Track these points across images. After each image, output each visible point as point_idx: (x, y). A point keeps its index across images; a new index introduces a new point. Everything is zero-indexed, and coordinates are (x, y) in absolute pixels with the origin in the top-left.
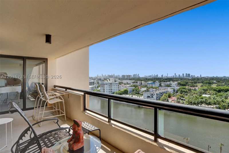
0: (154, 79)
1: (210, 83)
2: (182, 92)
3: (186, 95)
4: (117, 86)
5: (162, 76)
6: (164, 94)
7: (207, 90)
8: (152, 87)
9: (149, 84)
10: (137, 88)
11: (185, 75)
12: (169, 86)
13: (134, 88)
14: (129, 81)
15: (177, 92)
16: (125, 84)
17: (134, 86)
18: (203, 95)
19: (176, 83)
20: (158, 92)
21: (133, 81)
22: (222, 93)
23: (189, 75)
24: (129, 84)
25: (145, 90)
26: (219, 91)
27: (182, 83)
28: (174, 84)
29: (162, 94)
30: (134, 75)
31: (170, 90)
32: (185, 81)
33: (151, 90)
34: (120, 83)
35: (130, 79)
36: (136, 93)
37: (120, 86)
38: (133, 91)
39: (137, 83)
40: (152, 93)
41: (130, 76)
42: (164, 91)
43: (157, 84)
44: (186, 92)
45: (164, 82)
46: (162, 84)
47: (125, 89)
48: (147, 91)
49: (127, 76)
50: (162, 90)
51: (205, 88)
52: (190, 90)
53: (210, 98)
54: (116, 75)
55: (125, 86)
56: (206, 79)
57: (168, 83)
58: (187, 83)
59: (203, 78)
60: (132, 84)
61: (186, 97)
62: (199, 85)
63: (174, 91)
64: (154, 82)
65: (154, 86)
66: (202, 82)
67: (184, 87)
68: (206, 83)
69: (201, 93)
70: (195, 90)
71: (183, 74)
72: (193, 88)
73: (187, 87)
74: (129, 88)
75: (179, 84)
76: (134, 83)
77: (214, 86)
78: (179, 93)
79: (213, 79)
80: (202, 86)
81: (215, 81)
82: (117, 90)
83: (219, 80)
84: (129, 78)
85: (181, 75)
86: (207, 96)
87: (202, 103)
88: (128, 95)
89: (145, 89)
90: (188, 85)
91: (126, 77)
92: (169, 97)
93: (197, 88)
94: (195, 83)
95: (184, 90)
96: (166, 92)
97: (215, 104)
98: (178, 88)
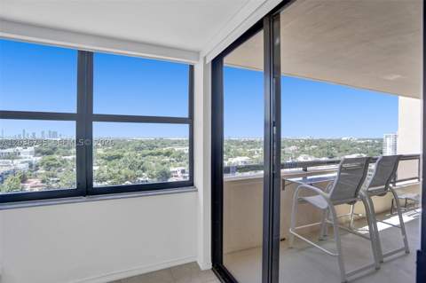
2: (48, 167)
3: (60, 171)
6: (11, 176)
11: (46, 133)
12: (15, 156)
15: (37, 168)
19: (31, 149)
22: (114, 162)
23: (55, 133)
26: (110, 159)
27: (43, 150)
28: (26, 152)
31: (20, 165)
42: (6, 169)
44: (59, 165)
52: (64, 162)
57: (10, 150)
58: (54, 149)
61: (58, 174)
63: (31, 166)
67: (52, 157)
71: (43, 133)
73: (56, 156)
75: (37, 152)
77: (100, 151)
78: (42, 171)
90: (58, 153)
92: (24, 179)
95: (53, 162)
96: (14, 172)
97: (111, 178)
98: (38, 159)
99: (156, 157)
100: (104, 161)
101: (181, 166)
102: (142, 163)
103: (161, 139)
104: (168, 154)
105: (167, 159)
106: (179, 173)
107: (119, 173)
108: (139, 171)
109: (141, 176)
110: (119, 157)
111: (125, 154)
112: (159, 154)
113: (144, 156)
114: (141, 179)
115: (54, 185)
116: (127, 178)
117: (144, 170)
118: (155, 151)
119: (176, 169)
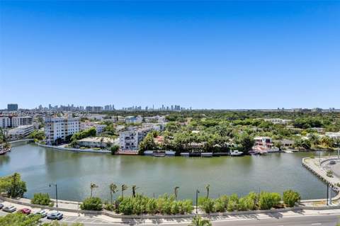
0: (136, 113)
1: (200, 117)
2: (170, 129)
3: (175, 132)
4: (78, 125)
5: (147, 108)
6: (149, 133)
7: (197, 125)
8: (133, 125)
9: (128, 119)
10: (110, 126)
11: (174, 107)
12: (155, 121)
13: (105, 126)
14: (98, 116)
15: (165, 130)
16: (91, 121)
17: (107, 123)
18: (193, 132)
19: (163, 117)
20: (140, 130)
21: (105, 116)
22: (210, 128)
23: (179, 107)
24: (98, 120)
25: (122, 129)
26: (208, 126)
27: (170, 117)
28: (161, 119)
29: (145, 132)
30: (107, 107)
31: (156, 127)
32: (174, 114)
33: (130, 128)
34: (83, 120)
35: (99, 113)
36: (109, 134)
37: (82, 123)
38: (105, 131)
39: (111, 118)
40: (132, 132)
41: (99, 108)
42: (148, 128)
43: (140, 119)
44: (175, 129)
45: (149, 116)
46: (146, 120)
47: (91, 128)
48: (126, 129)
49: (95, 108)
50: (146, 127)
51: (195, 123)
52: (179, 126)
53: (199, 134)
54: (76, 106)
55: (90, 123)
56: (196, 112)
57: (154, 117)
58: (176, 117)
59: (193, 111)
60: (102, 120)
61: (175, 135)
62: (189, 119)
63: (161, 127)
64: (136, 117)
65: (135, 122)
66: (192, 116)
67: (173, 122)
68: (196, 117)
69: (191, 129)
70: (185, 125)
71: (172, 107)
72: (183, 124)
73: (176, 122)
74: (97, 126)
75: (168, 119)
76: (105, 118)
77: (203, 120)
78: (167, 131)
79: (202, 112)
80: (192, 120)
81: (204, 115)
82: (78, 131)
83: (208, 113)
84: (97, 110)
85: (170, 107)
86: (197, 132)
87: (191, 140)
88: (96, 138)
89: (123, 127)
90: (178, 120)
91: (93, 110)
92: (155, 136)
93: (186, 123)
94: (185, 117)
95: (172, 126)
96: (150, 131)
97: (204, 141)
98: (165, 124)
99: (245, 127)
100: (203, 127)
101: (267, 135)
102: (231, 131)
103: (254, 110)
104: (256, 124)
105: (255, 129)
106: (264, 142)
107: (211, 137)
108: (227, 137)
109: (228, 141)
110: (214, 125)
111: (220, 123)
112: (248, 124)
113: (236, 125)
114: (228, 144)
115: (169, 141)
116: (216, 143)
117: (232, 136)
118: (246, 121)
119: (261, 138)
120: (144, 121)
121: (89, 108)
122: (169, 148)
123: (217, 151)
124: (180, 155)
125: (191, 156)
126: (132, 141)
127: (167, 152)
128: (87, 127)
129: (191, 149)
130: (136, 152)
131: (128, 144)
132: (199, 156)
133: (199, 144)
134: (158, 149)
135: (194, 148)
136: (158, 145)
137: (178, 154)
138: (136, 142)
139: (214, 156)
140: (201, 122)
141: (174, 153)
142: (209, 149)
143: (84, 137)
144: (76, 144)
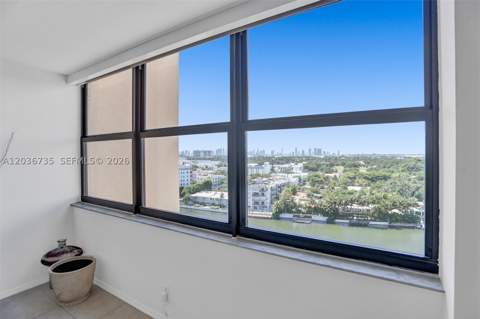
0: (260, 159)
2: (313, 183)
3: (323, 188)
4: (189, 174)
5: (272, 153)
6: (286, 188)
7: (355, 178)
8: (259, 176)
9: (251, 167)
11: (313, 151)
12: (288, 171)
13: (222, 177)
14: (210, 164)
15: (305, 184)
16: (203, 169)
17: (223, 173)
18: (350, 188)
19: (300, 165)
20: (273, 184)
21: (217, 163)
22: (378, 183)
23: (320, 151)
24: (210, 169)
26: (373, 179)
27: (311, 166)
28: (297, 168)
29: (280, 188)
30: (219, 150)
31: (292, 179)
32: (315, 162)
33: (258, 180)
35: (212, 159)
37: (194, 172)
38: (222, 183)
40: (262, 186)
41: (209, 152)
42: (283, 181)
43: (267, 167)
44: (321, 182)
45: (278, 163)
46: (276, 169)
47: (205, 178)
48: (252, 182)
49: (205, 152)
50: (279, 180)
51: (351, 174)
52: (327, 178)
55: (202, 172)
57: (287, 166)
58: (319, 166)
60: (216, 169)
61: (322, 191)
62: (339, 169)
63: (300, 180)
64: (261, 164)
65: (261, 172)
66: (343, 164)
67: (316, 173)
68: (350, 166)
69: (346, 184)
70: (335, 178)
71: (310, 150)
72: (332, 175)
73: (319, 173)
74: (212, 177)
75: (306, 168)
76: (219, 166)
77: (363, 170)
78: (308, 186)
79: (357, 158)
80: (345, 171)
81: (362, 162)
82: (189, 182)
83: (368, 161)
85: (306, 152)
86: (357, 188)
87: (352, 202)
88: (213, 193)
90: (322, 170)
91: (202, 155)
92: (294, 192)
93: (337, 175)
94: (332, 165)
95: (317, 179)
96: (287, 185)
97: (373, 203)
98: (305, 175)
100: (367, 182)
102: (418, 189)
107: (385, 197)
109: (416, 205)
110: (385, 178)
111: (394, 175)
114: (415, 210)
115: (317, 201)
116: (394, 206)
117: (420, 197)
120: (272, 170)
121: (197, 153)
122: (317, 210)
123: (397, 221)
124: (334, 223)
125: (352, 225)
126: (263, 198)
127: (315, 217)
128: (200, 178)
129: (352, 215)
130: (270, 214)
131: (257, 203)
132: (366, 226)
133: (365, 208)
134: (300, 212)
135: (358, 213)
136: (300, 206)
137: (330, 222)
138: (268, 201)
139: (391, 227)
140: (362, 174)
141: (325, 219)
142: (382, 215)
143: (198, 190)
144: (189, 199)
